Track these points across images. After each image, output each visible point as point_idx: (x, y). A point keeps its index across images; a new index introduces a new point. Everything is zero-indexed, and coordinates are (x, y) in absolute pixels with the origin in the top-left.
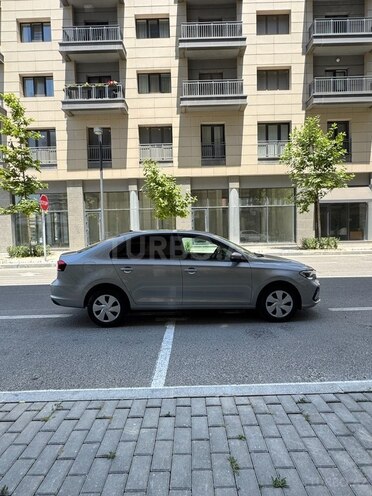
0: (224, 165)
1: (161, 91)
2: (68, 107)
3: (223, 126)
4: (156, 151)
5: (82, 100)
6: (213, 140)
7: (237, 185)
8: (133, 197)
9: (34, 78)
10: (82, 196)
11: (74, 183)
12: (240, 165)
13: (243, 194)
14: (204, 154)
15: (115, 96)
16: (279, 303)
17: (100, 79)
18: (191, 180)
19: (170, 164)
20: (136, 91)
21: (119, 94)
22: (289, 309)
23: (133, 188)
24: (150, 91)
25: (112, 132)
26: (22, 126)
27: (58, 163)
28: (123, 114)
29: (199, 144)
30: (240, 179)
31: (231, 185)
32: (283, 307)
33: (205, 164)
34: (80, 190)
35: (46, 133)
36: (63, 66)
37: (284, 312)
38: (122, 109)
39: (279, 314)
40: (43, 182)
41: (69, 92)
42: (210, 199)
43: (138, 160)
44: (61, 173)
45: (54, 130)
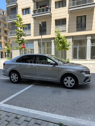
0: (85, 30)
1: (63, 7)
2: (34, 16)
3: (85, 16)
4: (61, 28)
5: (38, 14)
6: (81, 21)
7: (90, 38)
8: (53, 44)
9: (25, 9)
10: (38, 44)
11: (36, 40)
12: (91, 30)
13: (92, 41)
14: (77, 27)
15: (48, 11)
16: (69, 82)
17: (44, 6)
18: (73, 37)
19: (65, 32)
20: (55, 8)
21: (49, 10)
22: (73, 84)
23: (53, 41)
24: (59, 7)
25: (47, 22)
26: (21, 24)
27: (31, 34)
28: (50, 16)
29: (76, 24)
30: (91, 35)
31: (88, 38)
32: (71, 83)
33: (78, 31)
34: (37, 42)
35: (28, 25)
36: (33, 4)
37: (71, 85)
38: (49, 15)
39: (69, 86)
40: (26, 40)
41: (34, 11)
42: (79, 43)
43: (55, 31)
44: (32, 37)
45: (30, 24)
